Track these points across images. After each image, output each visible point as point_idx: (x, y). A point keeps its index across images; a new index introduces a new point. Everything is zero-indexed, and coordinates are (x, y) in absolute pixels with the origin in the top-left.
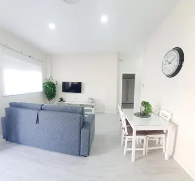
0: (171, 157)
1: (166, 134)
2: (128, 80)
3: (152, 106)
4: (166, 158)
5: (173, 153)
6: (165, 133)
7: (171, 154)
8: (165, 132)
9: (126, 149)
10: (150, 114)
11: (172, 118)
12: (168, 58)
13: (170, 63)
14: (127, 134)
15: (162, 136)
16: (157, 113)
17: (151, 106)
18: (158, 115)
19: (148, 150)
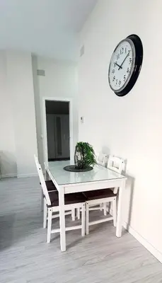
0: (126, 231)
1: (117, 195)
2: (58, 116)
3: (95, 151)
4: (118, 233)
5: (129, 224)
6: (115, 195)
7: (125, 227)
8: (115, 192)
9: (50, 232)
10: (91, 166)
11: (125, 168)
12: (118, 57)
13: (121, 67)
14: (50, 204)
15: (112, 199)
16: (103, 164)
17: (92, 150)
18: (106, 167)
19: (90, 226)
